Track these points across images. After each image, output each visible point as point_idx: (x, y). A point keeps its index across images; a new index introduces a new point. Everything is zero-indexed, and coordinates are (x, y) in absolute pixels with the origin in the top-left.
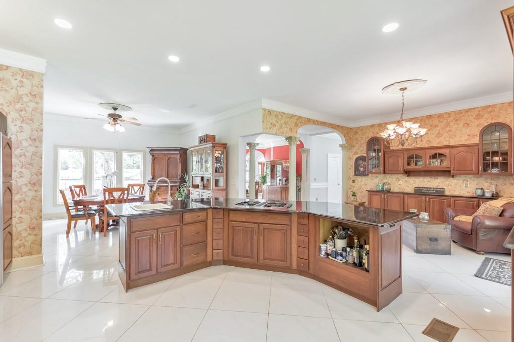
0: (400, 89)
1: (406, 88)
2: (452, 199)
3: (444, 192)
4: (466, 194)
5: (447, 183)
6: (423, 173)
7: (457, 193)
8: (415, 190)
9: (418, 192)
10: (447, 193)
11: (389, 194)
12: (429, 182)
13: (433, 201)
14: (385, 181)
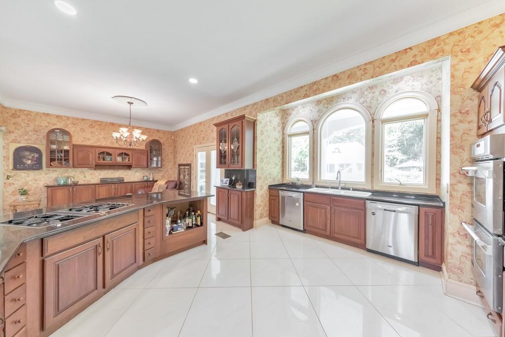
0: (128, 102)
1: (133, 103)
2: (133, 184)
3: (124, 180)
4: (137, 180)
5: (125, 174)
6: (107, 167)
7: (131, 180)
8: (101, 181)
9: (104, 182)
10: (125, 181)
11: (77, 187)
12: (112, 173)
13: (121, 188)
14: (66, 174)
